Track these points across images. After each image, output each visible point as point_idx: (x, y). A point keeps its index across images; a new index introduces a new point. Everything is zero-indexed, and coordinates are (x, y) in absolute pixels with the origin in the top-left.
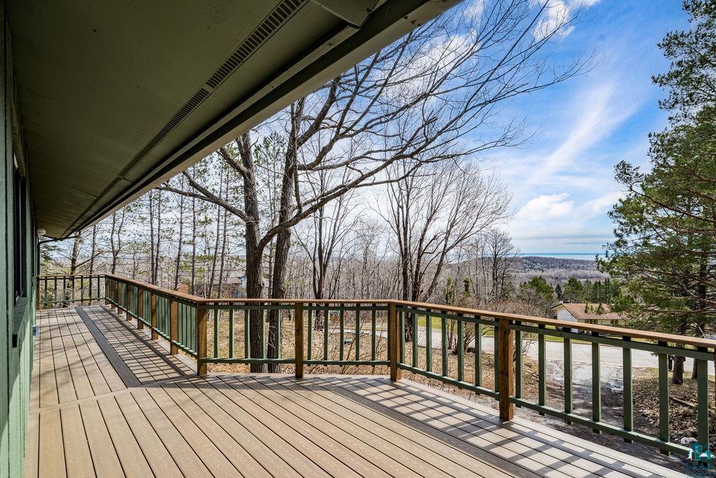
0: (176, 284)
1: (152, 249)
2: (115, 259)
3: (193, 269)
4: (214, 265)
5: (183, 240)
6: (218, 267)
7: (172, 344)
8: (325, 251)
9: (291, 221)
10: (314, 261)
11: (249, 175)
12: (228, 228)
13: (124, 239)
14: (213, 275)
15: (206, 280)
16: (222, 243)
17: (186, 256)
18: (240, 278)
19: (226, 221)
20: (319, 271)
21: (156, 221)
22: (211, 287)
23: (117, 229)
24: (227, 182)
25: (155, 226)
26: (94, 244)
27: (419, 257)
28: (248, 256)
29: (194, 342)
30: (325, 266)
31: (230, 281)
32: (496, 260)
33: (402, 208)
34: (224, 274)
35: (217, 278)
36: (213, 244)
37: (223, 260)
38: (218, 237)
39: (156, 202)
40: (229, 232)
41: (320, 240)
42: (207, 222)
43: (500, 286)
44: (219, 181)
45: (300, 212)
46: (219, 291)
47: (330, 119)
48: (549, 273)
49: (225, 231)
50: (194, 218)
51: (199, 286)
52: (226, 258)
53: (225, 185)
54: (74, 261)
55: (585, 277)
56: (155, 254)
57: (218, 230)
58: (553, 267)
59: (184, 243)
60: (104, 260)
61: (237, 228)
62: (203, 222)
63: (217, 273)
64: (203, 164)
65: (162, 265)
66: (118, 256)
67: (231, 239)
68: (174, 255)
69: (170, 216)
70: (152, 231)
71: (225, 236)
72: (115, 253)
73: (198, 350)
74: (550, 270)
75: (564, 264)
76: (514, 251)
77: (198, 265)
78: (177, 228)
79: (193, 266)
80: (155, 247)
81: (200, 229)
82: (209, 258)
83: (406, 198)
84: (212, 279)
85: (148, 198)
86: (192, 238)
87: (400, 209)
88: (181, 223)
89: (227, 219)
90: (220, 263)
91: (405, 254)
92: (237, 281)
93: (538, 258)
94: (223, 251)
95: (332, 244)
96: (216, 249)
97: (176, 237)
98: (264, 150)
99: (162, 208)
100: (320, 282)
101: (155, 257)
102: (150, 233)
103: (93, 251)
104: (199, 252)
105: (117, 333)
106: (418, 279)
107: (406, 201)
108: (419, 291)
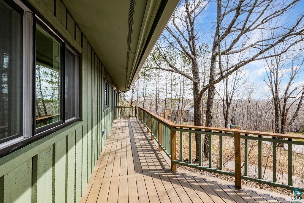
0: (165, 110)
1: (156, 96)
2: (144, 99)
3: (171, 104)
4: (179, 103)
5: (167, 92)
6: (181, 104)
7: (159, 146)
8: (229, 96)
9: (217, 80)
10: (224, 101)
11: (195, 59)
12: (185, 87)
13: (147, 92)
14: (179, 107)
15: (176, 109)
16: (182, 93)
17: (168, 99)
18: (189, 108)
19: (184, 84)
20: (226, 106)
21: (158, 85)
22: (178, 112)
23: (145, 88)
24: (184, 67)
25: (158, 87)
26: (138, 94)
27: (285, 100)
28: (195, 99)
29: (169, 148)
30: (229, 104)
31: (185, 109)
33: (273, 73)
34: (183, 106)
35: (180, 108)
36: (179, 94)
37: (183, 100)
38: (181, 91)
39: (158, 77)
40: (185, 89)
41: (227, 91)
42: (176, 84)
44: (181, 67)
45: (222, 75)
46: (181, 113)
47: (235, 27)
49: (183, 88)
50: (172, 83)
51: (174, 111)
52: (184, 99)
53: (183, 68)
54: (132, 100)
56: (158, 98)
57: (181, 87)
59: (168, 93)
60: (141, 100)
61: (188, 86)
62: (175, 85)
63: (180, 106)
64: (175, 60)
65: (160, 102)
66: (145, 98)
67: (186, 91)
68: (164, 98)
69: (163, 82)
70: (156, 88)
71: (183, 90)
72: (144, 97)
73: (172, 154)
77: (173, 102)
78: (165, 87)
79: (171, 103)
80: (157, 95)
81: (174, 87)
82: (177, 100)
83: (276, 67)
84: (178, 109)
85: (155, 76)
86: (171, 91)
87: (272, 74)
88: (167, 85)
89: (184, 83)
90: (181, 102)
91: (276, 99)
92: (188, 109)
94: (183, 96)
95: (233, 93)
96: (180, 96)
97: (165, 91)
98: (199, 51)
99: (160, 79)
100: (227, 111)
101: (157, 99)
102: (156, 90)
103: (138, 97)
104: (173, 97)
105: (139, 134)
106: (285, 112)
107: (276, 69)
108: (286, 119)
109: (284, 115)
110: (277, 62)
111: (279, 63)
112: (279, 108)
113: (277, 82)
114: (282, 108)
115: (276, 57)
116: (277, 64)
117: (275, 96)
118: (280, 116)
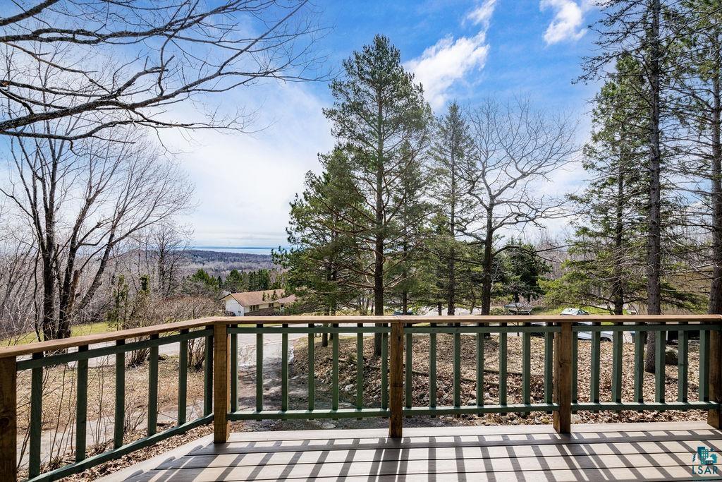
27: (73, 250)
32: (163, 254)
33: (42, 179)
43: (167, 281)
48: (209, 266)
55: (241, 268)
58: (213, 260)
74: (211, 262)
75: (222, 257)
76: (183, 244)
87: (39, 182)
93: (200, 251)
106: (71, 281)
107: (51, 171)
108: (73, 296)
109: (68, 287)
110: (53, 155)
111: (59, 157)
112: (56, 269)
113: (52, 204)
114: (63, 268)
115: (50, 142)
116: (54, 159)
117: (46, 241)
118: (57, 290)
